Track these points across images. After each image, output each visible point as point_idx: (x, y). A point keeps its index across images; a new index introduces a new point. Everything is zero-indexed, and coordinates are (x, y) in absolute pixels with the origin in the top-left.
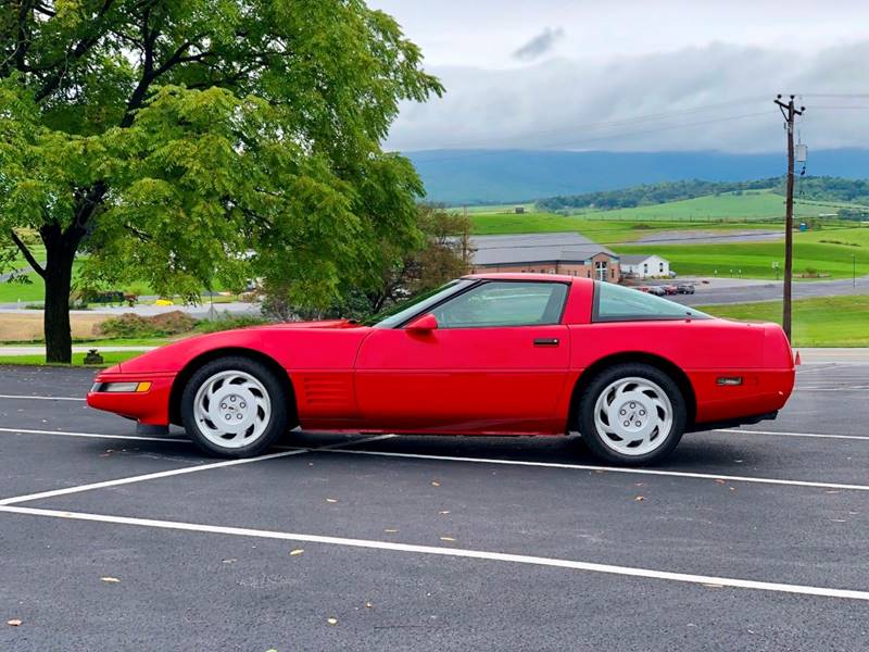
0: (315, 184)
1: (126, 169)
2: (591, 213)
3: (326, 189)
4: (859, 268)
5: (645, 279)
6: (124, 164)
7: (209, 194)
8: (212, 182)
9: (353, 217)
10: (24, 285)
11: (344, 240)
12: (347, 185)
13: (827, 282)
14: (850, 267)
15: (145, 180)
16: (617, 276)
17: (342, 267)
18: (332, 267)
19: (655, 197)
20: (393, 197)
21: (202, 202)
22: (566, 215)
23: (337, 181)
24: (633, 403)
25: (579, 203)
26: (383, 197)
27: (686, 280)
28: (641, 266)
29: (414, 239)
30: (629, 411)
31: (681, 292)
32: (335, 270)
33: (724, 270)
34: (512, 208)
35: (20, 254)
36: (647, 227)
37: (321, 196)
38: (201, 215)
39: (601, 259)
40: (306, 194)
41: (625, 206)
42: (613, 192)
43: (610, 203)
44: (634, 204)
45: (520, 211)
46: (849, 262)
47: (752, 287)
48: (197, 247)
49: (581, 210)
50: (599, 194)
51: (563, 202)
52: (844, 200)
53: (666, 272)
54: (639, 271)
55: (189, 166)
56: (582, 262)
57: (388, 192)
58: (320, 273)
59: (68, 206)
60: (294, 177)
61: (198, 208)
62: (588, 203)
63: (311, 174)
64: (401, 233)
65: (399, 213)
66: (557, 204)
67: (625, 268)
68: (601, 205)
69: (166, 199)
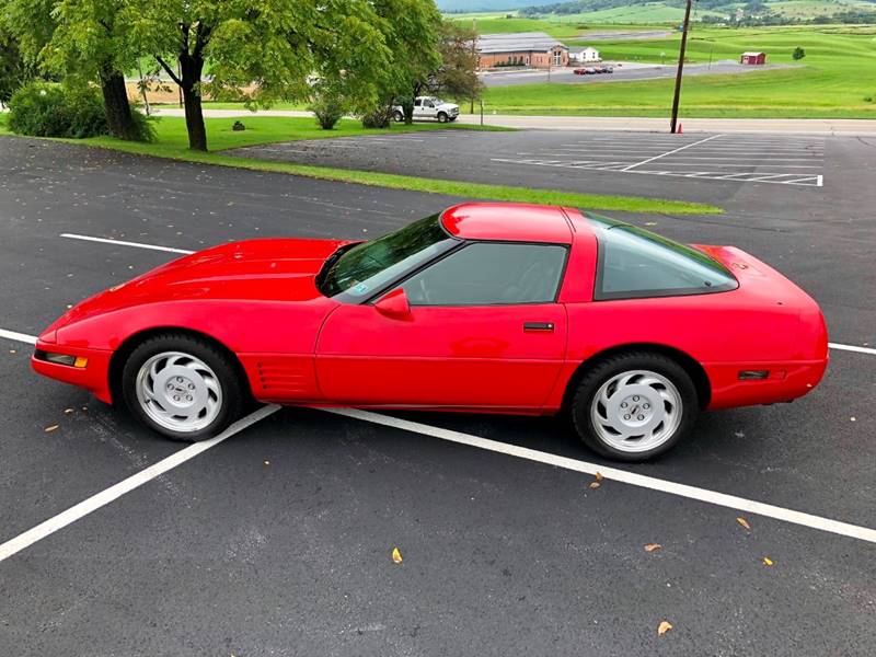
0: (358, 22)
1: (216, 12)
2: (553, 17)
3: (366, 26)
4: (714, 56)
5: (583, 63)
6: (214, 7)
7: (280, 32)
8: (280, 23)
9: (387, 49)
10: (167, 93)
11: (382, 65)
12: (384, 21)
13: (693, 65)
14: (708, 56)
15: (232, 21)
16: (567, 60)
17: (381, 85)
18: (373, 88)
19: (592, 7)
20: (419, 27)
21: (273, 38)
22: (537, 18)
23: (375, 18)
24: (636, 397)
25: (545, 11)
26: (413, 27)
27: (609, 64)
28: (582, 54)
29: (434, 59)
30: (632, 404)
31: (605, 71)
32: (375, 90)
33: (631, 58)
34: (505, 15)
35: (163, 69)
36: (586, 28)
37: (363, 33)
38: (272, 49)
39: (557, 50)
40: (352, 31)
41: (573, 12)
42: (567, 4)
43: (564, 11)
44: (578, 12)
45: (509, 17)
46: (707, 52)
47: (647, 69)
48: (272, 74)
49: (546, 15)
50: (558, 5)
51: (536, 10)
52: (707, 9)
53: (597, 58)
54: (580, 57)
55: (261, 9)
56: (545, 52)
57: (416, 24)
58: (364, 92)
59: (176, 40)
60: (344, 17)
61: (270, 44)
62: (551, 11)
63: (357, 14)
64: (426, 55)
65: (424, 39)
66: (531, 12)
67: (572, 56)
68: (558, 12)
69: (246, 36)
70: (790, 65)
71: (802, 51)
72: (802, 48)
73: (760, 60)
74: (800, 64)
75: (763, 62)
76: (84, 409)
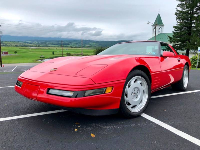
70: (14, 54)
71: (16, 52)
72: (17, 51)
73: (7, 53)
74: (17, 54)
75: (8, 54)
76: (79, 127)
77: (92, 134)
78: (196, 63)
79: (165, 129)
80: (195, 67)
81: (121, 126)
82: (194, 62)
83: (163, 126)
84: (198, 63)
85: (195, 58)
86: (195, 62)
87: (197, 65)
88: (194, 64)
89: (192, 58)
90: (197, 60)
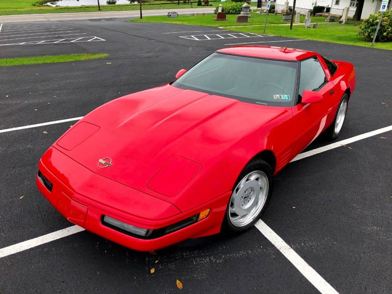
76: (156, 262)
77: (177, 281)
78: (374, 31)
79: (289, 261)
80: (371, 40)
81: (221, 258)
82: (371, 28)
83: (286, 255)
84: (379, 31)
85: (373, 21)
86: (373, 29)
87: (374, 36)
88: (370, 33)
89: (368, 20)
90: (377, 23)
